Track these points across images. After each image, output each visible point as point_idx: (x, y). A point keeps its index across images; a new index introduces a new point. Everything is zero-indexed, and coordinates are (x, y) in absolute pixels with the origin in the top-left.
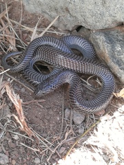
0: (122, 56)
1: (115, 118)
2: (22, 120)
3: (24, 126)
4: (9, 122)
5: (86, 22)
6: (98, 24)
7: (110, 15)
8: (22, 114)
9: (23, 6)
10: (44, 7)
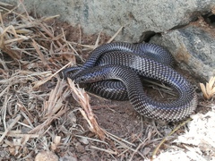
0: (204, 49)
1: (209, 117)
2: (91, 118)
3: (94, 126)
4: (74, 126)
5: (155, 24)
6: (169, 21)
7: (181, 5)
8: (90, 110)
9: (82, 29)
10: (105, 21)
